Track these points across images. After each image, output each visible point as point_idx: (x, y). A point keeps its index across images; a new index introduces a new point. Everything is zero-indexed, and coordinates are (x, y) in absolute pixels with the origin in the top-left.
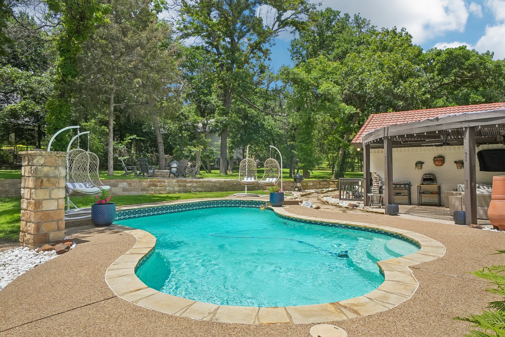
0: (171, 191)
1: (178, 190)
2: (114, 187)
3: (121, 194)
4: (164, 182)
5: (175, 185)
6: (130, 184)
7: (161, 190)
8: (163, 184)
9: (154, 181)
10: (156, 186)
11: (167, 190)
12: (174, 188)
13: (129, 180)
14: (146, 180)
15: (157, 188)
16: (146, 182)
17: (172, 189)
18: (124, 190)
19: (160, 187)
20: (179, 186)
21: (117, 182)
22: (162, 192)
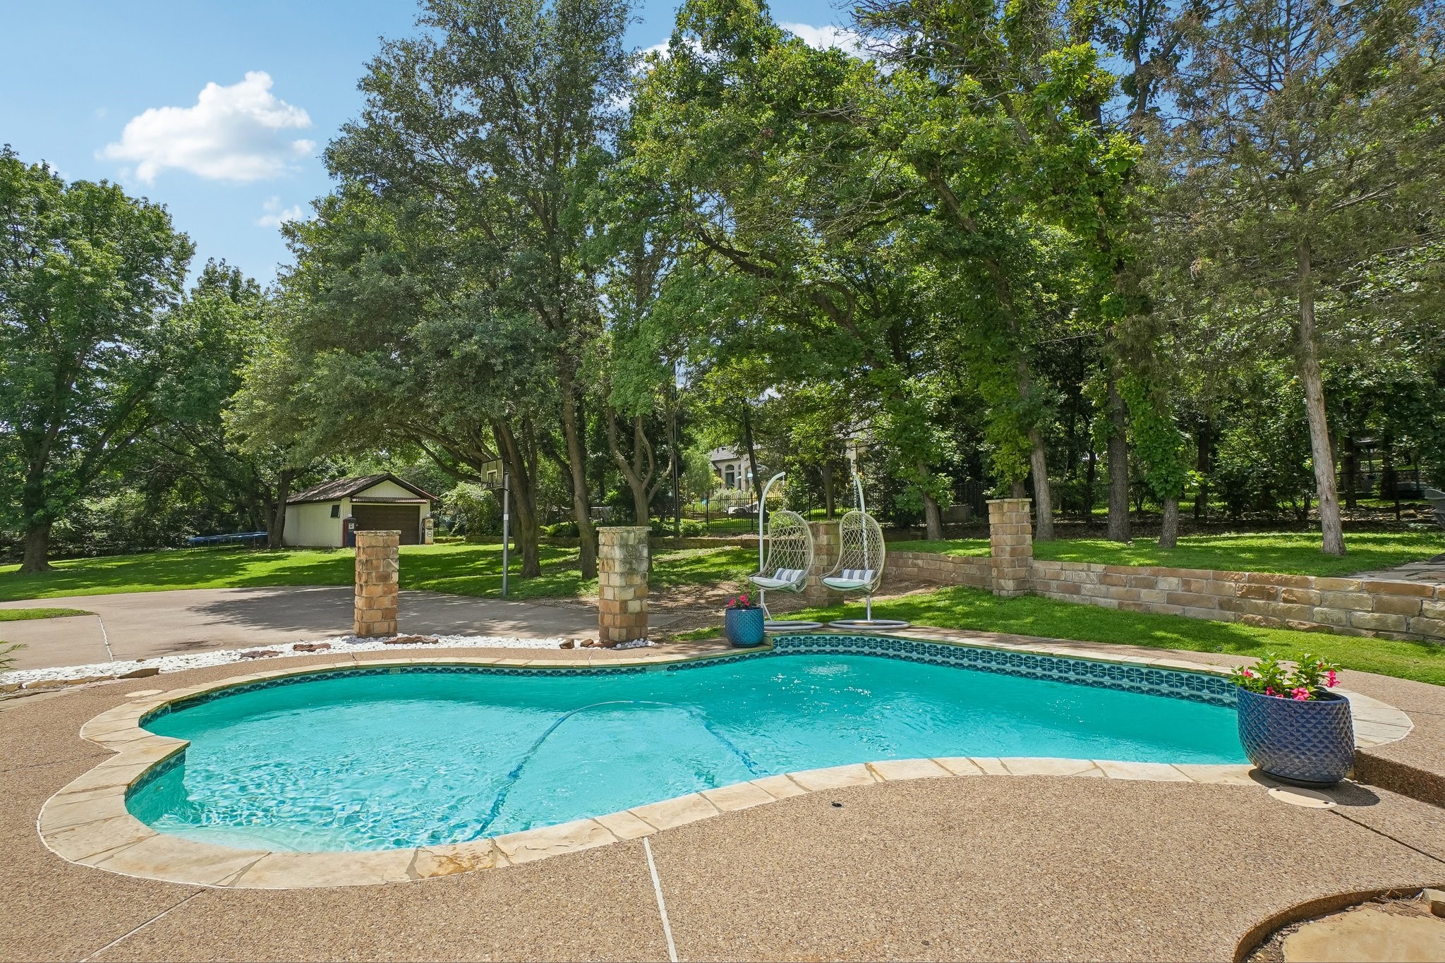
0: (1338, 622)
1: (1373, 624)
2: (1145, 587)
3: (1161, 611)
4: (1305, 584)
5: (1359, 601)
6: (1186, 584)
7: (1288, 613)
8: (1298, 591)
9: (1267, 581)
10: (1272, 597)
11: (1318, 618)
12: (1349, 611)
13: (1183, 570)
14: (1235, 575)
15: (1273, 604)
16: (1237, 581)
17: (1337, 614)
18: (1172, 599)
19: (1285, 601)
20: (1380, 607)
21: (1156, 574)
22: (1294, 622)
